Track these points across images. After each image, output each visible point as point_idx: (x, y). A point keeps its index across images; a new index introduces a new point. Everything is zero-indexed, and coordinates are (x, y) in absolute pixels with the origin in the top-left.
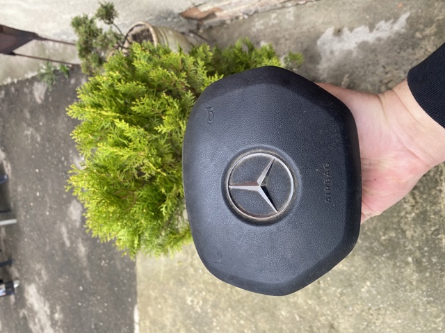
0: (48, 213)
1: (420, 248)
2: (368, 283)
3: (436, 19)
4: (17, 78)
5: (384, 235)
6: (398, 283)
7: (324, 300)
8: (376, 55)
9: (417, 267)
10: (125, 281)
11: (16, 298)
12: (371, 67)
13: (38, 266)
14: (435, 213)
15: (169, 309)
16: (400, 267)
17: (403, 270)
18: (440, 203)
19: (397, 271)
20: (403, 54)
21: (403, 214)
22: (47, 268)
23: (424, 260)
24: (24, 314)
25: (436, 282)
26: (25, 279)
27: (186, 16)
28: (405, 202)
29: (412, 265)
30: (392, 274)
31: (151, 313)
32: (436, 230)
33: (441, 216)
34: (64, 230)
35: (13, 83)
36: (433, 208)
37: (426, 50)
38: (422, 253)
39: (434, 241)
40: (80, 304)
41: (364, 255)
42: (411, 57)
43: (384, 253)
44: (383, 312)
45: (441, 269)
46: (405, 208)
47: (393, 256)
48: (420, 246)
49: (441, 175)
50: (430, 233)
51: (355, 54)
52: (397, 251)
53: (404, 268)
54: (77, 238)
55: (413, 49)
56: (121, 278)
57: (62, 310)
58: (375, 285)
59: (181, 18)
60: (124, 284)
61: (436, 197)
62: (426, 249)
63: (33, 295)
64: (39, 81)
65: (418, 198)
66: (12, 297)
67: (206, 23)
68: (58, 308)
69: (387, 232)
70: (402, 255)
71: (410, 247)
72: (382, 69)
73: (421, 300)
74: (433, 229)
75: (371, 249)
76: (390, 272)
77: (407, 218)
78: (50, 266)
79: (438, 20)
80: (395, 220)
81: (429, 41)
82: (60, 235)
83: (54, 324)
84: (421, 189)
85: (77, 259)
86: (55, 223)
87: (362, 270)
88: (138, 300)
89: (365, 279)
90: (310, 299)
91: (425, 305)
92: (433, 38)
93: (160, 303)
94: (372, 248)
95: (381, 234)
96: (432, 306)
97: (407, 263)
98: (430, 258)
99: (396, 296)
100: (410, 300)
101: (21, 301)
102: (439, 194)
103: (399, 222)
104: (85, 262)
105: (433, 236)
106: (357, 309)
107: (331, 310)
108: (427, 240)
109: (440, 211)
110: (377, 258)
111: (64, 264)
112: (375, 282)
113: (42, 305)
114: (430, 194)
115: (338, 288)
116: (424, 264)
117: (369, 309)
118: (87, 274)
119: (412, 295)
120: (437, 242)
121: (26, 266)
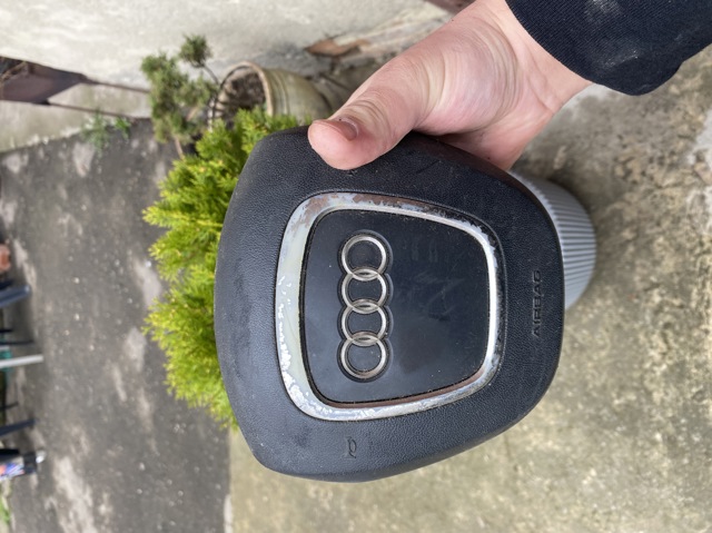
0: (92, 348)
1: (674, 420)
2: (593, 472)
3: (702, 66)
4: (49, 135)
5: (619, 396)
6: (639, 473)
7: (522, 497)
8: (608, 119)
9: (669, 449)
10: (212, 457)
11: (39, 479)
12: (600, 137)
13: (76, 430)
14: (698, 366)
15: (281, 504)
16: (642, 448)
17: (647, 453)
18: (706, 351)
19: (638, 454)
20: (649, 117)
21: (647, 365)
22: (89, 433)
23: (681, 438)
24: (51, 504)
25: (697, 474)
26: (55, 450)
27: (315, 52)
28: (652, 347)
29: (661, 446)
30: (631, 459)
31: (252, 509)
32: (700, 392)
33: (707, 371)
34: (117, 374)
35: (41, 144)
36: (695, 357)
37: (686, 113)
38: (677, 428)
39: (696, 409)
40: (140, 491)
41: (586, 427)
42: (662, 123)
43: (619, 425)
44: (615, 517)
45: (707, 454)
46: (651, 357)
47: (632, 432)
48: (673, 417)
49: (707, 307)
50: (689, 396)
51: (575, 116)
52: (639, 424)
53: (648, 449)
54: (137, 387)
55: (666, 111)
56: (206, 453)
57: (113, 500)
58: (604, 475)
59: (307, 55)
60: (210, 463)
61: (699, 340)
62: (683, 421)
63: (66, 475)
64: (82, 142)
65: (671, 341)
66: (34, 478)
67: (346, 61)
68: (105, 496)
69: (623, 393)
70: (646, 430)
71: (658, 417)
72: (617, 141)
73: (675, 501)
74: (694, 390)
75: (597, 418)
76: (627, 455)
77: (654, 372)
78: (95, 431)
79: (705, 68)
80: (636, 375)
81: (690, 99)
82: (111, 381)
83: (98, 521)
84: (677, 328)
85: (138, 421)
86: (103, 363)
87: (584, 451)
88: (232, 488)
89: (587, 466)
90: (502, 493)
91: (681, 509)
92: (696, 94)
93: (266, 494)
94: (600, 417)
95: (614, 395)
96: (692, 511)
97: (654, 443)
98: (689, 435)
99: (635, 492)
100: (658, 500)
101: (48, 485)
102: (703, 336)
103: (642, 379)
104: (148, 426)
105: (695, 402)
106: (575, 512)
107: (535, 512)
108: (685, 408)
109: (706, 362)
110: (606, 432)
111: (115, 427)
112: (603, 470)
113: (80, 491)
114: (690, 337)
115: (546, 478)
116: (680, 445)
117: (595, 512)
118: (153, 444)
119: (661, 493)
120: (700, 410)
121: (57, 429)
